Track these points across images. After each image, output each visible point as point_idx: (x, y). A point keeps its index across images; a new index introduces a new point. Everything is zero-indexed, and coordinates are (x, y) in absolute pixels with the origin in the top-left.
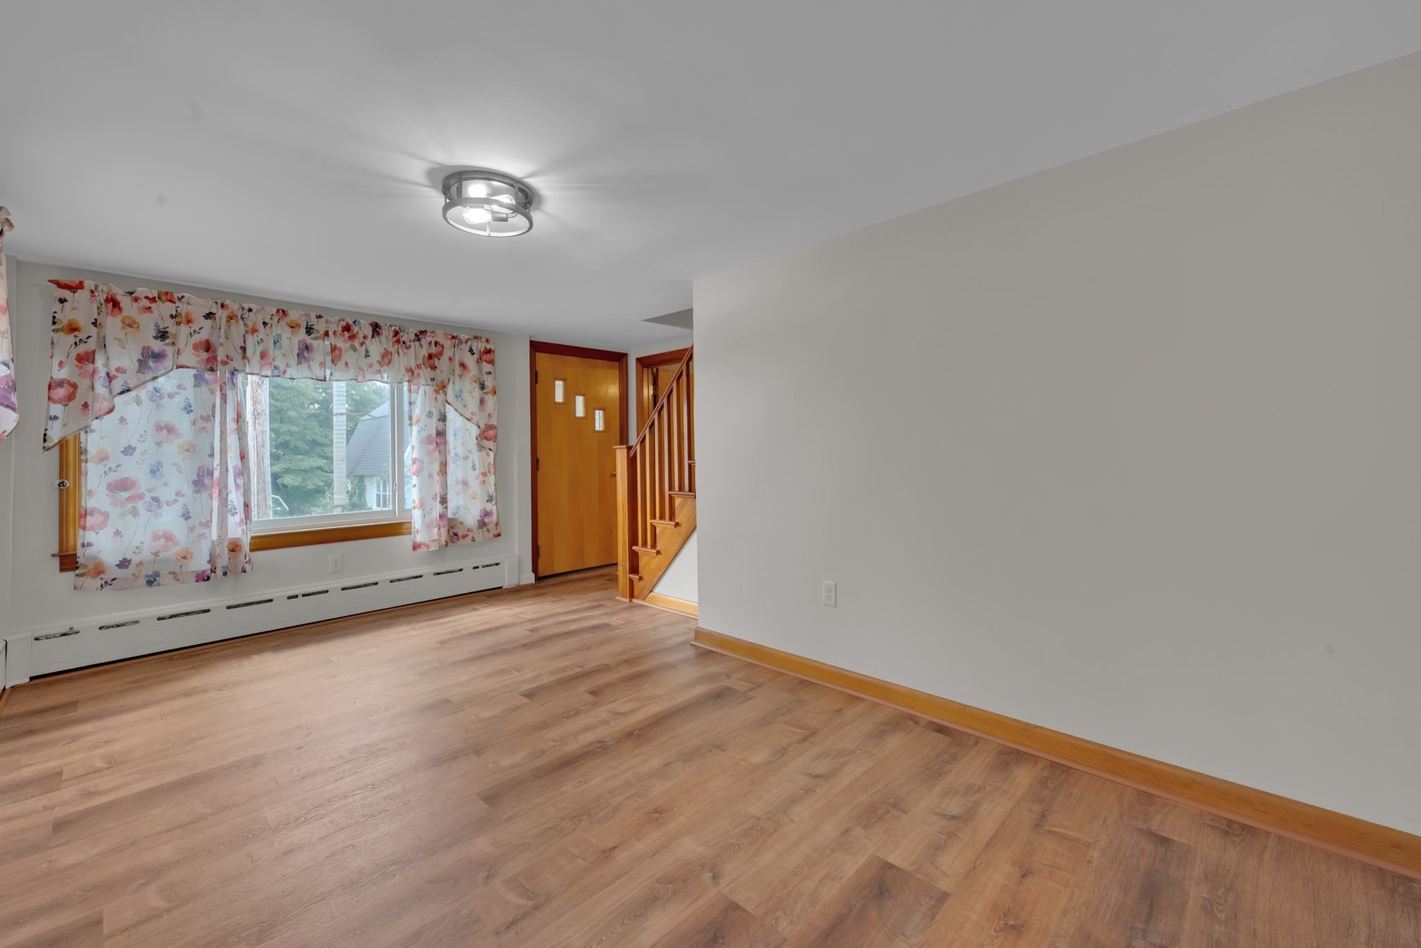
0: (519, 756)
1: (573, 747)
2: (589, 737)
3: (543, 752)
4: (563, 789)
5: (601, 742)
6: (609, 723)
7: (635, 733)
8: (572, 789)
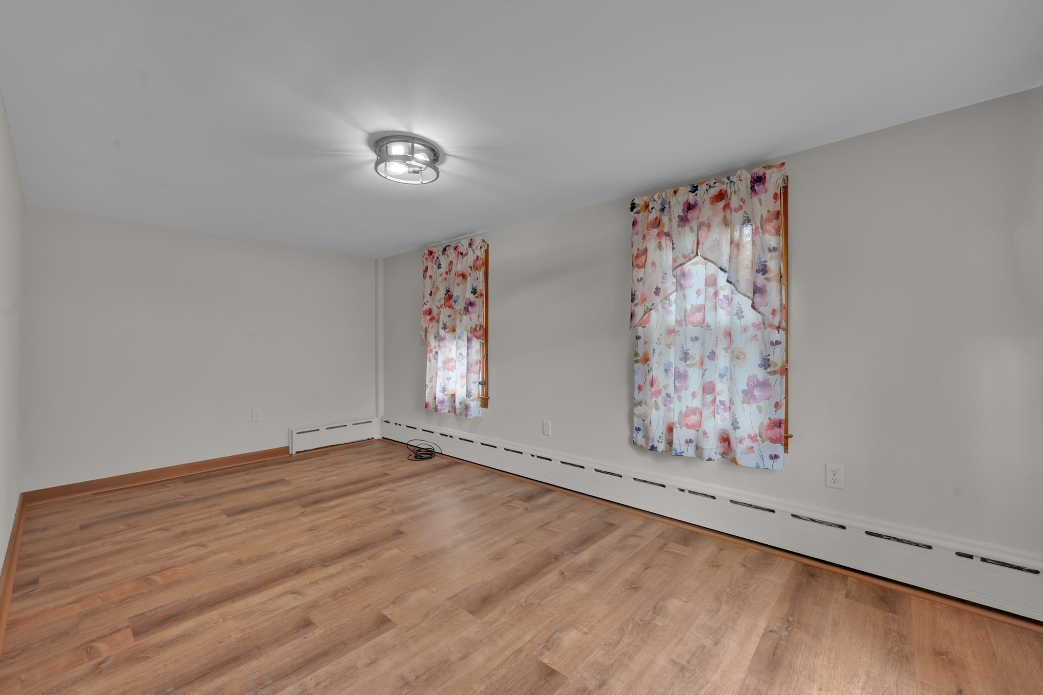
0: (387, 555)
1: (347, 562)
2: (332, 570)
3: (369, 558)
4: (359, 538)
5: (324, 566)
6: (310, 583)
7: (293, 573)
8: (354, 538)
